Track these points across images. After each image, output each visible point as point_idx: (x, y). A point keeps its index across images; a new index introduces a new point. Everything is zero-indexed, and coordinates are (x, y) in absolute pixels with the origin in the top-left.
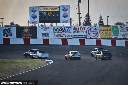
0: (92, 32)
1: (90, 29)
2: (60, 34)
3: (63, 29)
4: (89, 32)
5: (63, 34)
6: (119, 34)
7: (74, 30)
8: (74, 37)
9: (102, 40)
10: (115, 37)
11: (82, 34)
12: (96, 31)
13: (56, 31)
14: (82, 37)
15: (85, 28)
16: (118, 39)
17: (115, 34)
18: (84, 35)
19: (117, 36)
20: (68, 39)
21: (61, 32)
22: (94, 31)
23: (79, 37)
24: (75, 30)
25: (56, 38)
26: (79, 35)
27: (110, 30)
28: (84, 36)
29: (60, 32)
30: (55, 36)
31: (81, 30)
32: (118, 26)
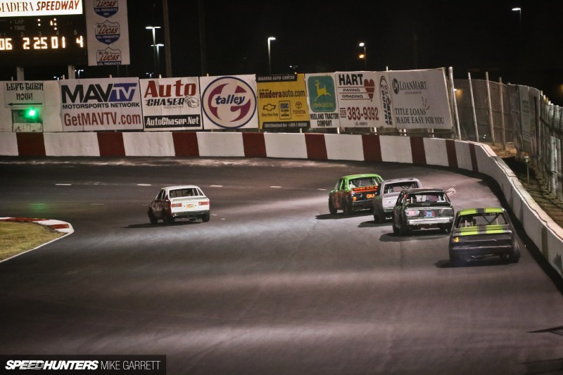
0: (224, 101)
1: (218, 90)
2: (91, 111)
3: (105, 90)
4: (214, 104)
5: (105, 110)
6: (337, 111)
7: (150, 97)
8: (149, 122)
9: (265, 133)
10: (323, 123)
11: (184, 110)
12: (242, 100)
13: (73, 99)
14: (186, 125)
16: (333, 131)
17: (319, 109)
18: (194, 116)
19: (329, 117)
20: (124, 134)
21: (95, 101)
22: (231, 99)
23: (172, 122)
24: (154, 94)
25: (71, 128)
26: (170, 117)
27: (302, 93)
28: (191, 121)
29: (90, 102)
31: (178, 93)
32: (330, 78)
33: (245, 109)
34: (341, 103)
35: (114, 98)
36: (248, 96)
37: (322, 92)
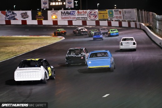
0: (92, 15)
1: (91, 12)
2: (67, 16)
3: (69, 12)
4: (90, 15)
5: (69, 16)
6: (114, 17)
7: (78, 14)
8: (78, 19)
9: (100, 21)
10: (111, 19)
11: (84, 16)
12: (95, 14)
13: (63, 14)
14: (84, 19)
15: (86, 12)
16: (113, 21)
17: (110, 16)
18: (86, 18)
19: (112, 18)
20: (73, 21)
21: (67, 15)
22: (93, 14)
23: (82, 19)
24: (79, 13)
25: (63, 20)
26: (82, 18)
27: (107, 13)
28: (85, 18)
29: (66, 15)
30: (62, 18)
31: (83, 13)
32: (112, 11)
33: (96, 16)
34: (114, 15)
35: (71, 14)
36: (96, 14)
37: (111, 13)
